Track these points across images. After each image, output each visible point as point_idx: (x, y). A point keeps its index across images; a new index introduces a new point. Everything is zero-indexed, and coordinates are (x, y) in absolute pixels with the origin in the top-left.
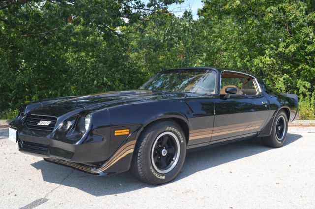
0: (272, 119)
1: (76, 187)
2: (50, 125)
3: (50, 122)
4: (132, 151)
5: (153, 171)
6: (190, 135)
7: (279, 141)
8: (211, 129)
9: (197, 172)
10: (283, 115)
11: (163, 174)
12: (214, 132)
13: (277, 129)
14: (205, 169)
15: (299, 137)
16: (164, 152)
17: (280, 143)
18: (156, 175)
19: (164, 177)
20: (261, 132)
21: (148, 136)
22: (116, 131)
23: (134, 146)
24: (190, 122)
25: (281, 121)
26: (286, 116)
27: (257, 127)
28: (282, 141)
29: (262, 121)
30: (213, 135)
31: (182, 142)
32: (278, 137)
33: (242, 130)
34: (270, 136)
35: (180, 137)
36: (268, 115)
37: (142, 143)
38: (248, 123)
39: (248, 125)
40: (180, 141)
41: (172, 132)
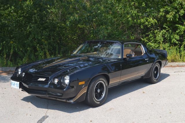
0: (151, 68)
1: (57, 110)
2: (45, 80)
3: (45, 79)
4: (86, 91)
5: (94, 100)
6: (110, 81)
7: (155, 80)
8: (120, 77)
9: (113, 100)
10: (157, 65)
11: (98, 102)
12: (121, 78)
13: (154, 73)
14: (116, 97)
15: (168, 75)
16: (99, 91)
17: (156, 81)
18: (96, 102)
19: (99, 103)
20: (145, 75)
21: (92, 84)
22: (79, 83)
23: (86, 89)
24: (109, 75)
25: (157, 68)
26: (159, 65)
27: (142, 73)
28: (157, 80)
29: (146, 70)
30: (121, 80)
31: (106, 85)
32: (155, 78)
33: (135, 76)
34: (150, 78)
35: (106, 83)
36: (148, 66)
37: (90, 87)
38: (138, 72)
39: (138, 73)
40: (105, 85)
41: (102, 81)
